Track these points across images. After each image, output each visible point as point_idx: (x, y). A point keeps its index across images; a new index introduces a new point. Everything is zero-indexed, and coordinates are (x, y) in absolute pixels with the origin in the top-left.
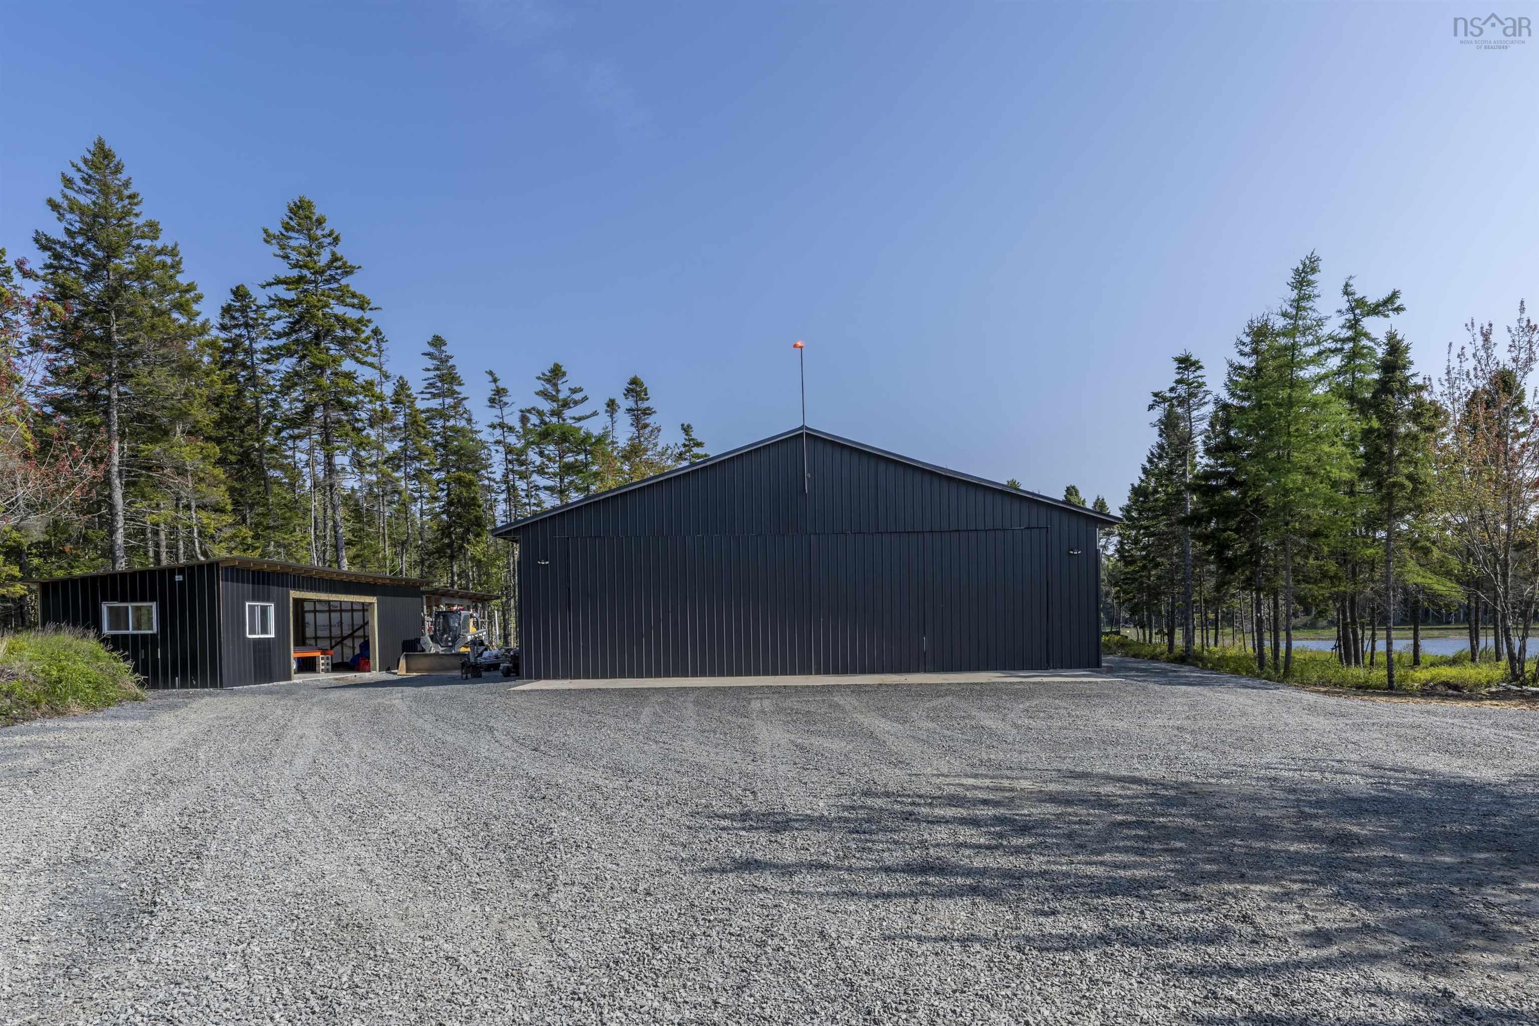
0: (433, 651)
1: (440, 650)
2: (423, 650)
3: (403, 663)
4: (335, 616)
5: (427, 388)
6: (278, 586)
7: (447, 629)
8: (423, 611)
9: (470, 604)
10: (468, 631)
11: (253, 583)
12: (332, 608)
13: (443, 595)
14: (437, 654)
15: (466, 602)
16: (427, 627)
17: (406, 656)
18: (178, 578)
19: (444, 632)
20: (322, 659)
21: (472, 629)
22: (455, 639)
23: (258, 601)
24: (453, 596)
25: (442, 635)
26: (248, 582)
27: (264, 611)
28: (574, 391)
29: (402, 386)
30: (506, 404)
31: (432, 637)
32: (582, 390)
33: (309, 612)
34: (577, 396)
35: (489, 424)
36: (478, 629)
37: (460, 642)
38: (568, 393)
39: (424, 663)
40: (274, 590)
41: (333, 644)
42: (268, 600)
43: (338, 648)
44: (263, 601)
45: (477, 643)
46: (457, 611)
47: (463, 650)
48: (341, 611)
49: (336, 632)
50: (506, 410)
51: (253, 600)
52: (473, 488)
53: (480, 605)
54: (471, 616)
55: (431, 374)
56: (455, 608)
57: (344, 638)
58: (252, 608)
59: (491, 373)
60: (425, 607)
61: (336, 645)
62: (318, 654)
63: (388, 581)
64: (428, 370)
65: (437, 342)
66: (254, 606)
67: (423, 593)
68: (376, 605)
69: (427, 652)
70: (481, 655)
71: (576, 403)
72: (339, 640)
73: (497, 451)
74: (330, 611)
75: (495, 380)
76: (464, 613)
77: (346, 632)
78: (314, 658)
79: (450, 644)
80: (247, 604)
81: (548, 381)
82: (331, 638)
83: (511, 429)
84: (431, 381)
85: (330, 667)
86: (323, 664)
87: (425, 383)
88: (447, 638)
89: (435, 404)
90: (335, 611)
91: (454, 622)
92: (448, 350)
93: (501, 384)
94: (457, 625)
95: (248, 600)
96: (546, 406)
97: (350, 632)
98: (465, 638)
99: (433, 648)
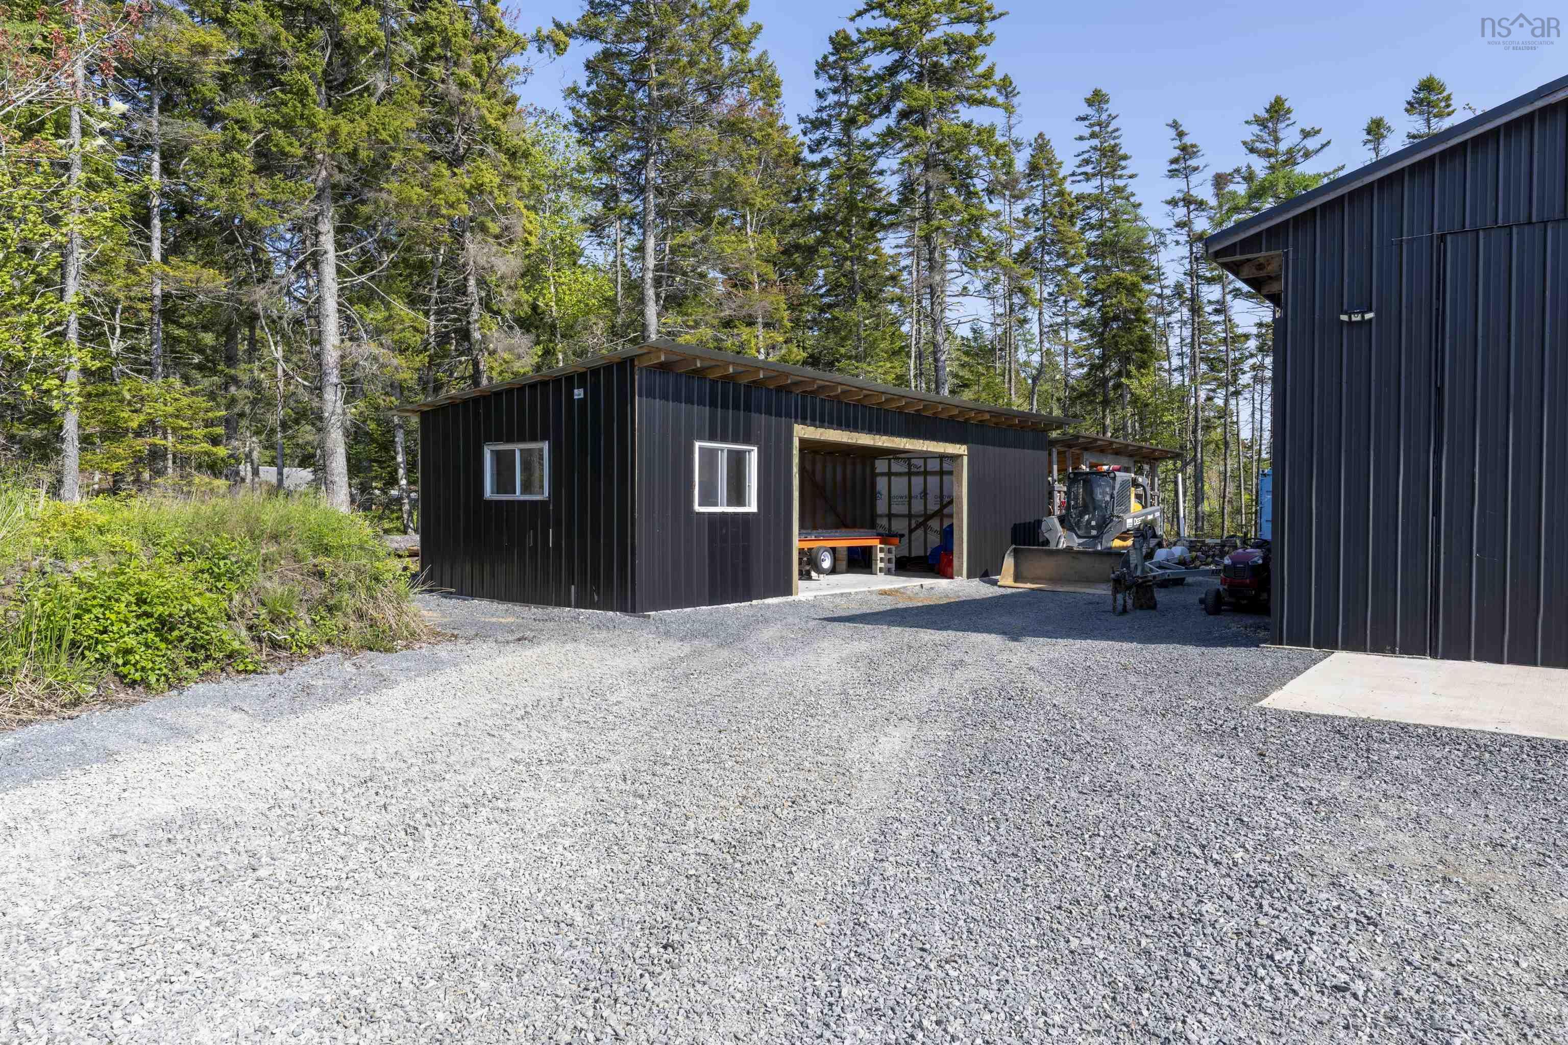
0: (1062, 545)
1: (1076, 542)
2: (1047, 542)
3: (1009, 563)
4: (918, 481)
5: (1079, 166)
6: (769, 413)
7: (1089, 505)
8: (1050, 472)
9: (1131, 465)
10: (1127, 510)
11: (713, 404)
12: (913, 469)
13: (1086, 449)
14: (1069, 550)
15: (1125, 461)
16: (1057, 501)
17: (1016, 553)
18: (578, 394)
19: (1085, 510)
20: (881, 550)
21: (1135, 506)
22: (1103, 525)
23: (724, 440)
24: (1102, 450)
25: (1081, 515)
26: (701, 402)
27: (737, 462)
28: (1306, 134)
29: (1042, 146)
30: (1196, 169)
31: (1062, 520)
32: (1318, 132)
33: (882, 474)
34: (1312, 144)
35: (1169, 198)
36: (1144, 507)
37: (1113, 529)
38: (1297, 138)
39: (1046, 565)
40: (760, 420)
41: (913, 526)
42: (747, 441)
43: (920, 532)
44: (735, 441)
45: (1145, 532)
46: (1108, 472)
47: (1117, 543)
48: (926, 473)
49: (918, 507)
50: (1195, 179)
51: (712, 438)
52: (1138, 294)
53: (1146, 467)
54: (1135, 484)
55: (1086, 145)
56: (1105, 468)
57: (928, 517)
58: (709, 457)
59: (1175, 125)
60: (1055, 467)
61: (916, 528)
62: (875, 543)
63: (987, 416)
64: (1081, 138)
65: (1097, 99)
66: (716, 450)
67: (1053, 443)
68: (965, 459)
69: (1052, 546)
70: (1150, 555)
71: (1307, 155)
72: (921, 520)
73: (1177, 243)
74: (910, 474)
75: (1181, 135)
76: (1121, 476)
77: (933, 507)
78: (871, 547)
79: (1094, 532)
80: (697, 444)
81: (1261, 123)
82: (910, 516)
83: (1201, 205)
84: (1086, 156)
85: (893, 566)
86: (882, 560)
87: (1078, 160)
88: (1089, 522)
89: (1088, 188)
90: (917, 474)
91: (1104, 493)
92: (1112, 108)
93: (1187, 140)
94: (1108, 498)
95: (701, 439)
96: (1260, 166)
97: (937, 507)
98: (1122, 522)
99: (1063, 539)
